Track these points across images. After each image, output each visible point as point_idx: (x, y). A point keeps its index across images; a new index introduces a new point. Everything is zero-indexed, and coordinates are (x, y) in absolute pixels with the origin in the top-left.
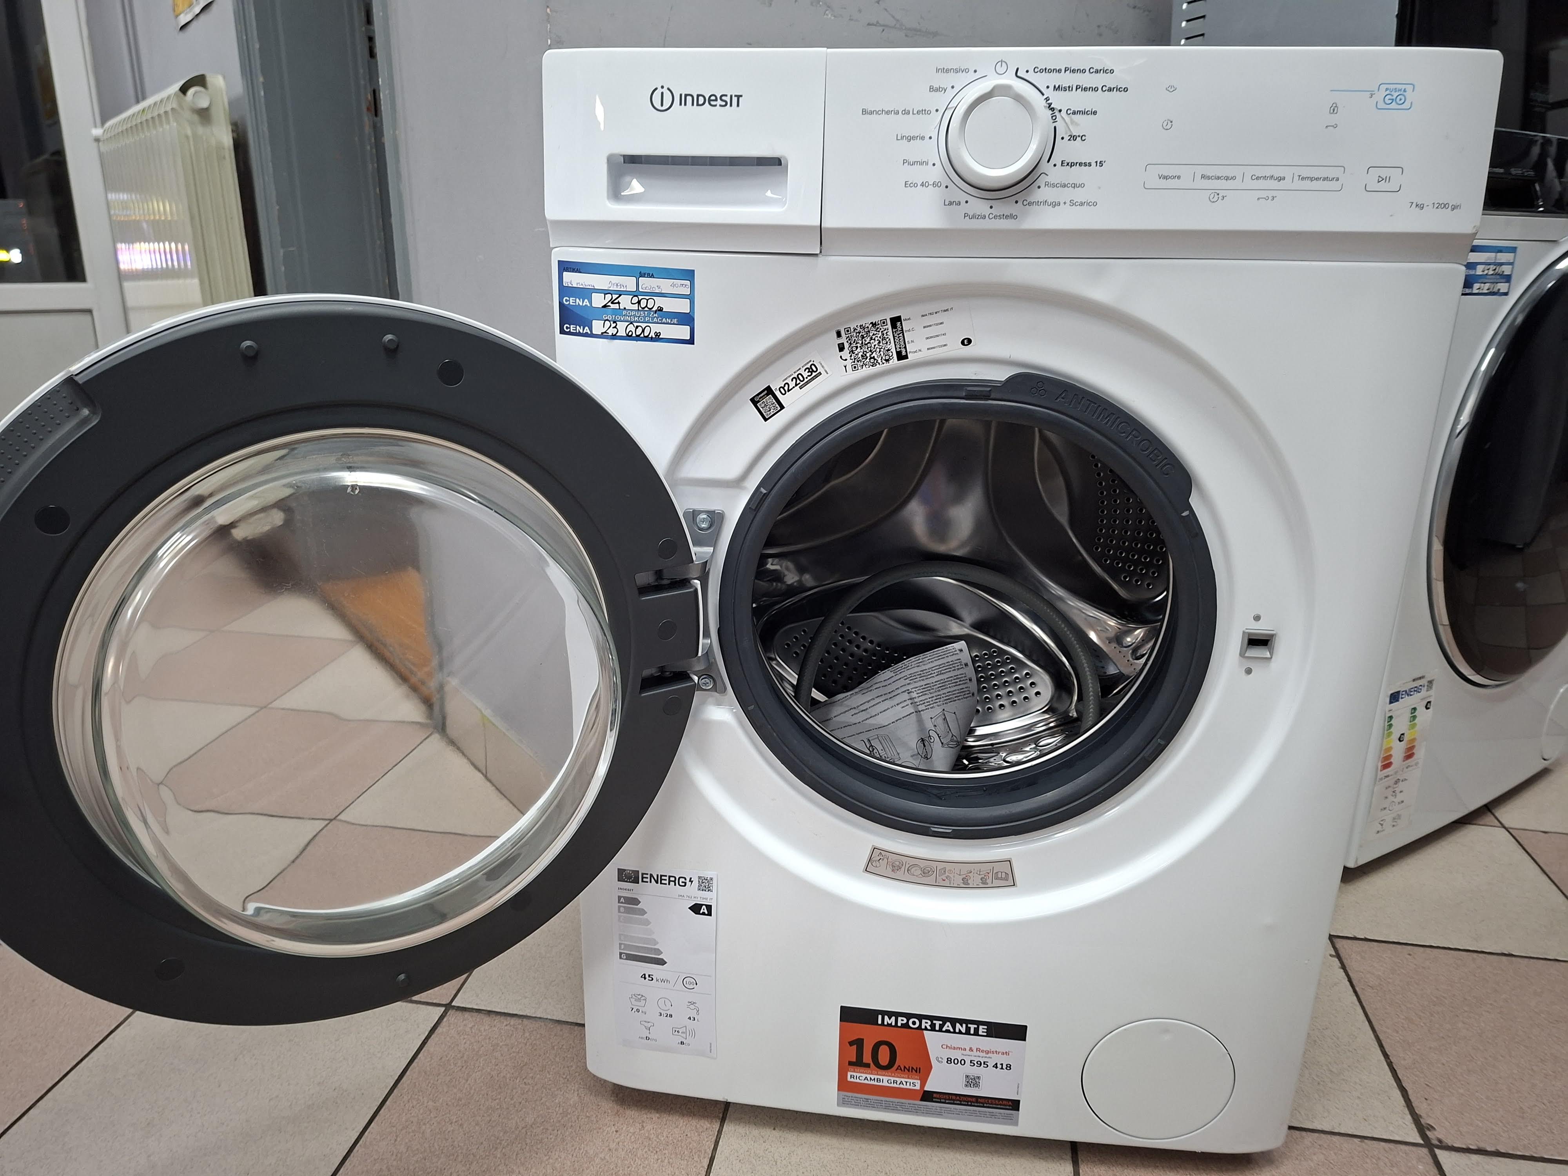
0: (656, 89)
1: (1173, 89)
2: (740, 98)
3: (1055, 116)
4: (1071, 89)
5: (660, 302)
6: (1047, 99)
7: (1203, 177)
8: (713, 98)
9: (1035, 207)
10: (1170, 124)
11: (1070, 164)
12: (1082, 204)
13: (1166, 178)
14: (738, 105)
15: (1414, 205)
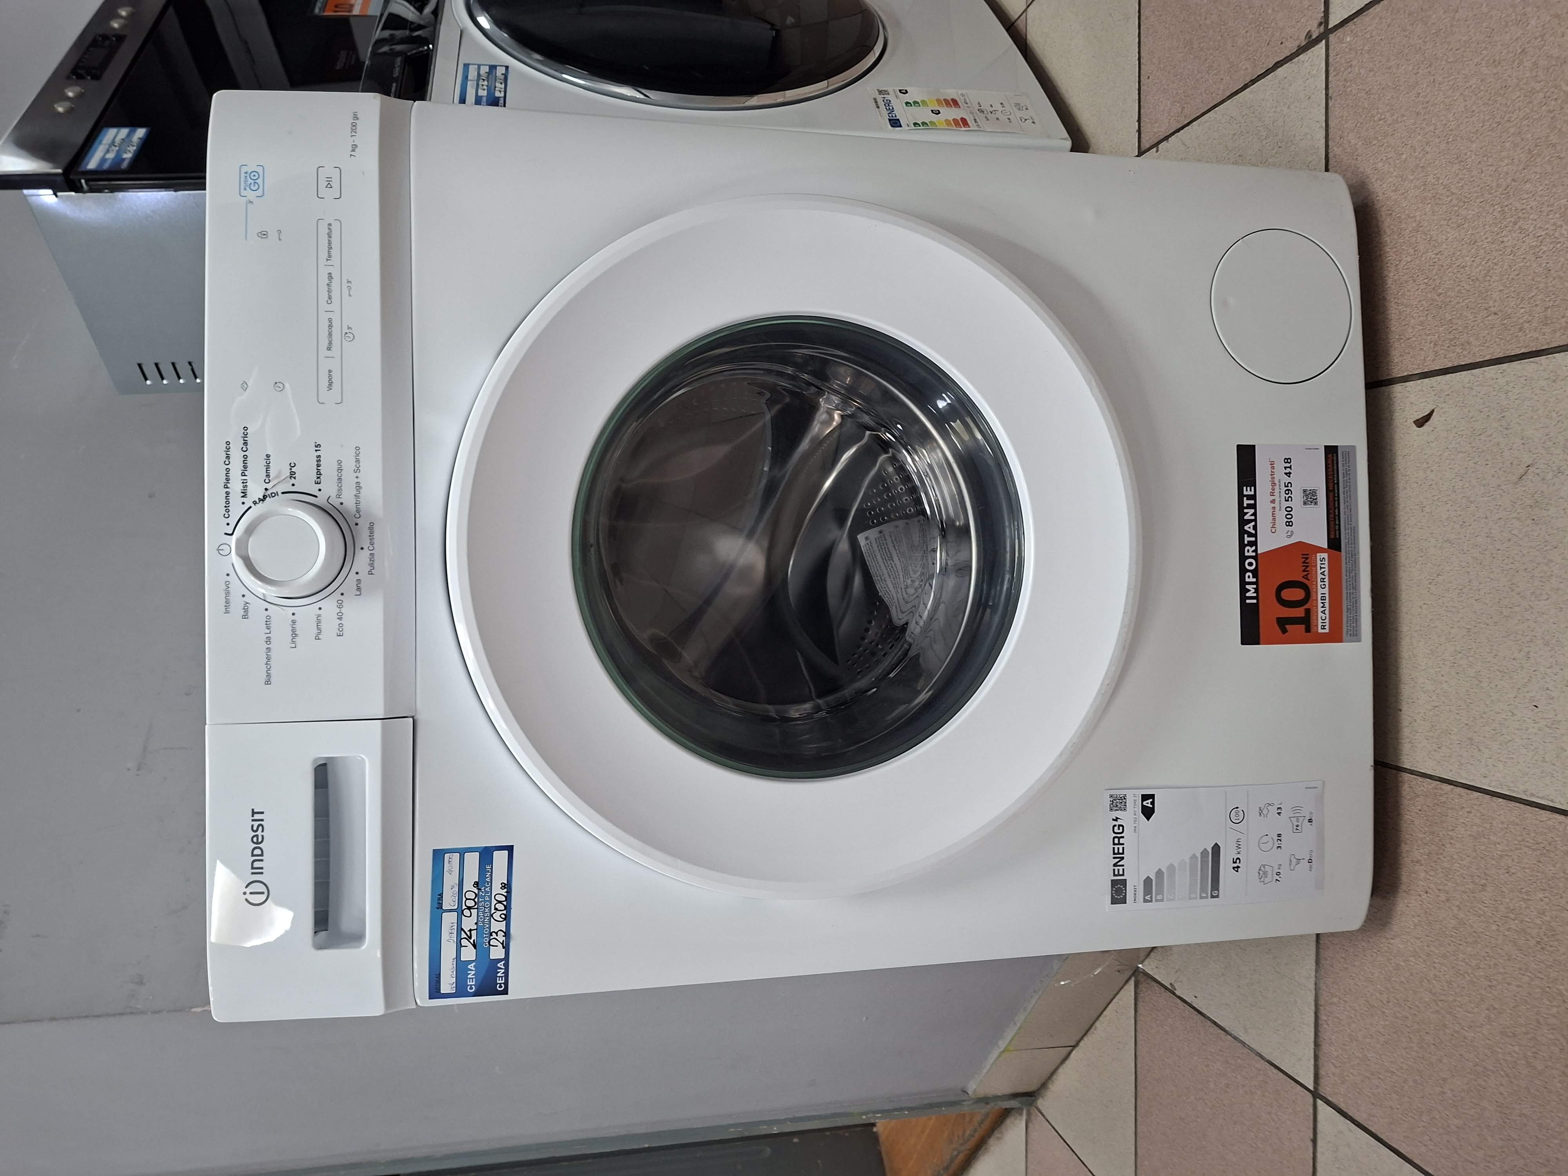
0: (246, 900)
1: (244, 384)
2: (255, 811)
3: (271, 493)
4: (245, 481)
5: (468, 885)
6: (255, 503)
7: (329, 349)
8: (255, 840)
9: (362, 506)
10: (279, 385)
11: (319, 476)
12: (358, 461)
13: (331, 384)
14: (262, 813)
15: (353, 153)
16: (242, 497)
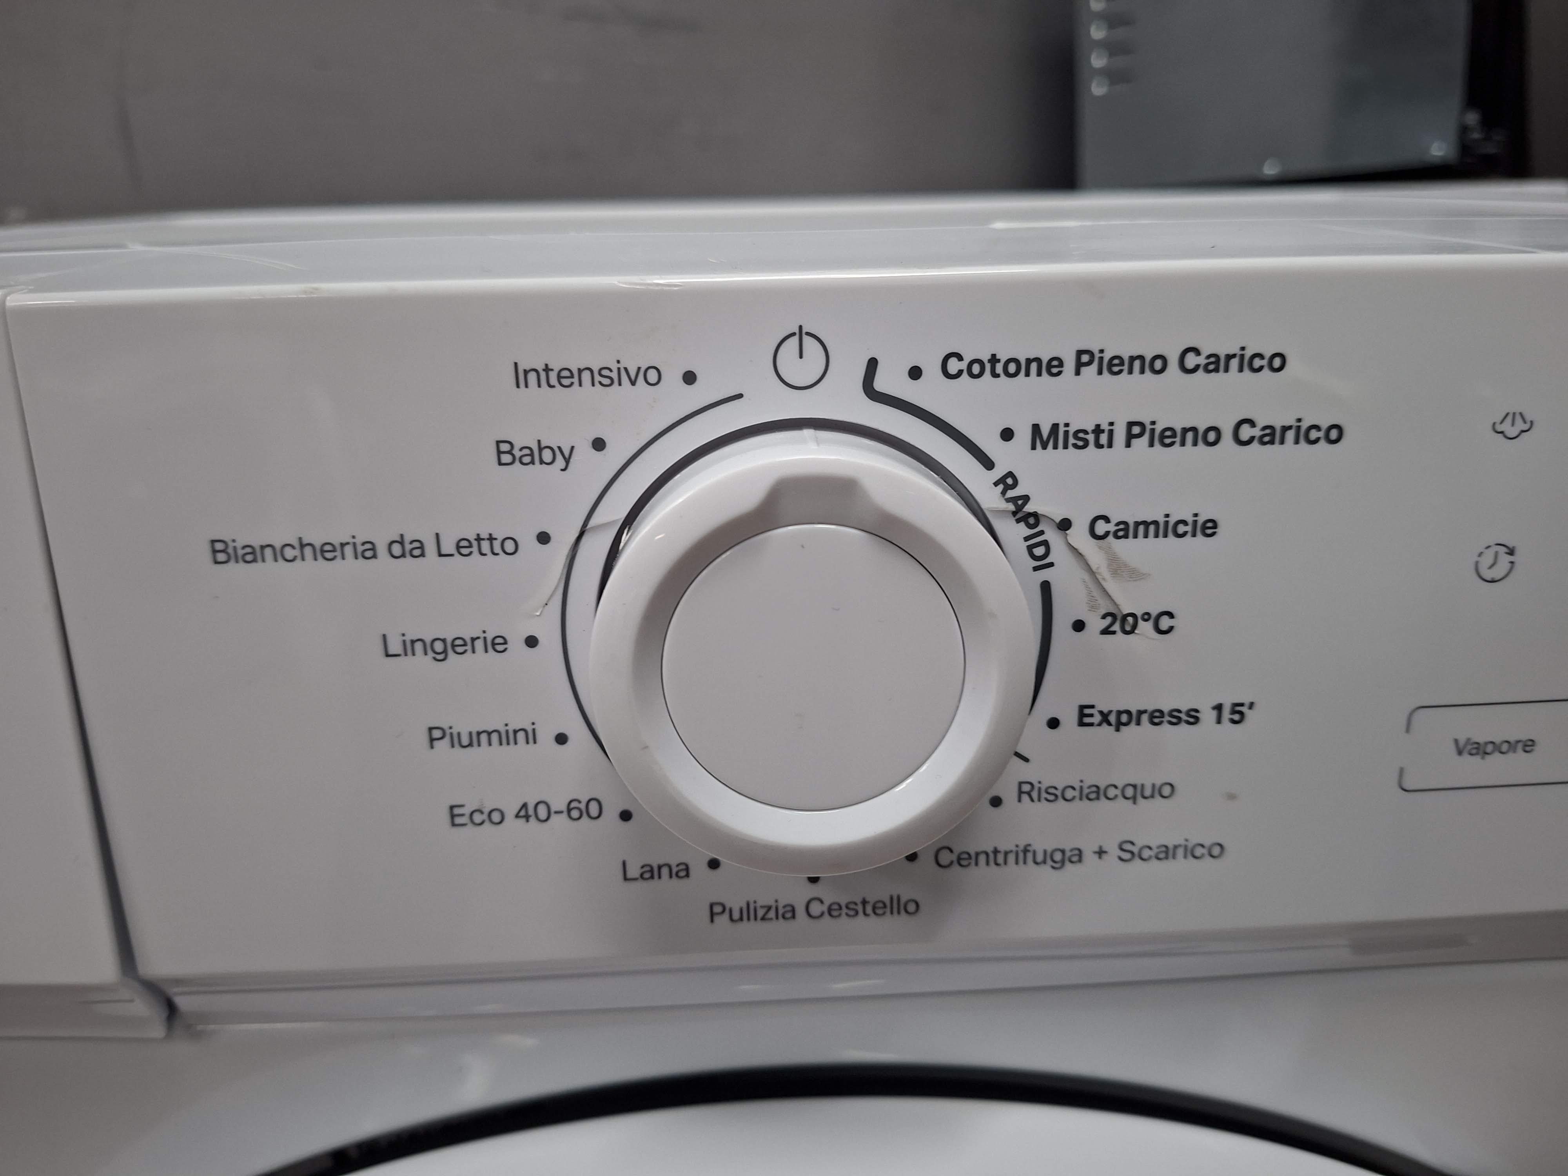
1: (1520, 425)
3: (1045, 543)
4: (1104, 439)
6: (1008, 482)
9: (981, 872)
10: (1505, 559)
11: (1112, 718)
12: (1166, 853)
13: (1479, 749)
16: (1036, 428)
